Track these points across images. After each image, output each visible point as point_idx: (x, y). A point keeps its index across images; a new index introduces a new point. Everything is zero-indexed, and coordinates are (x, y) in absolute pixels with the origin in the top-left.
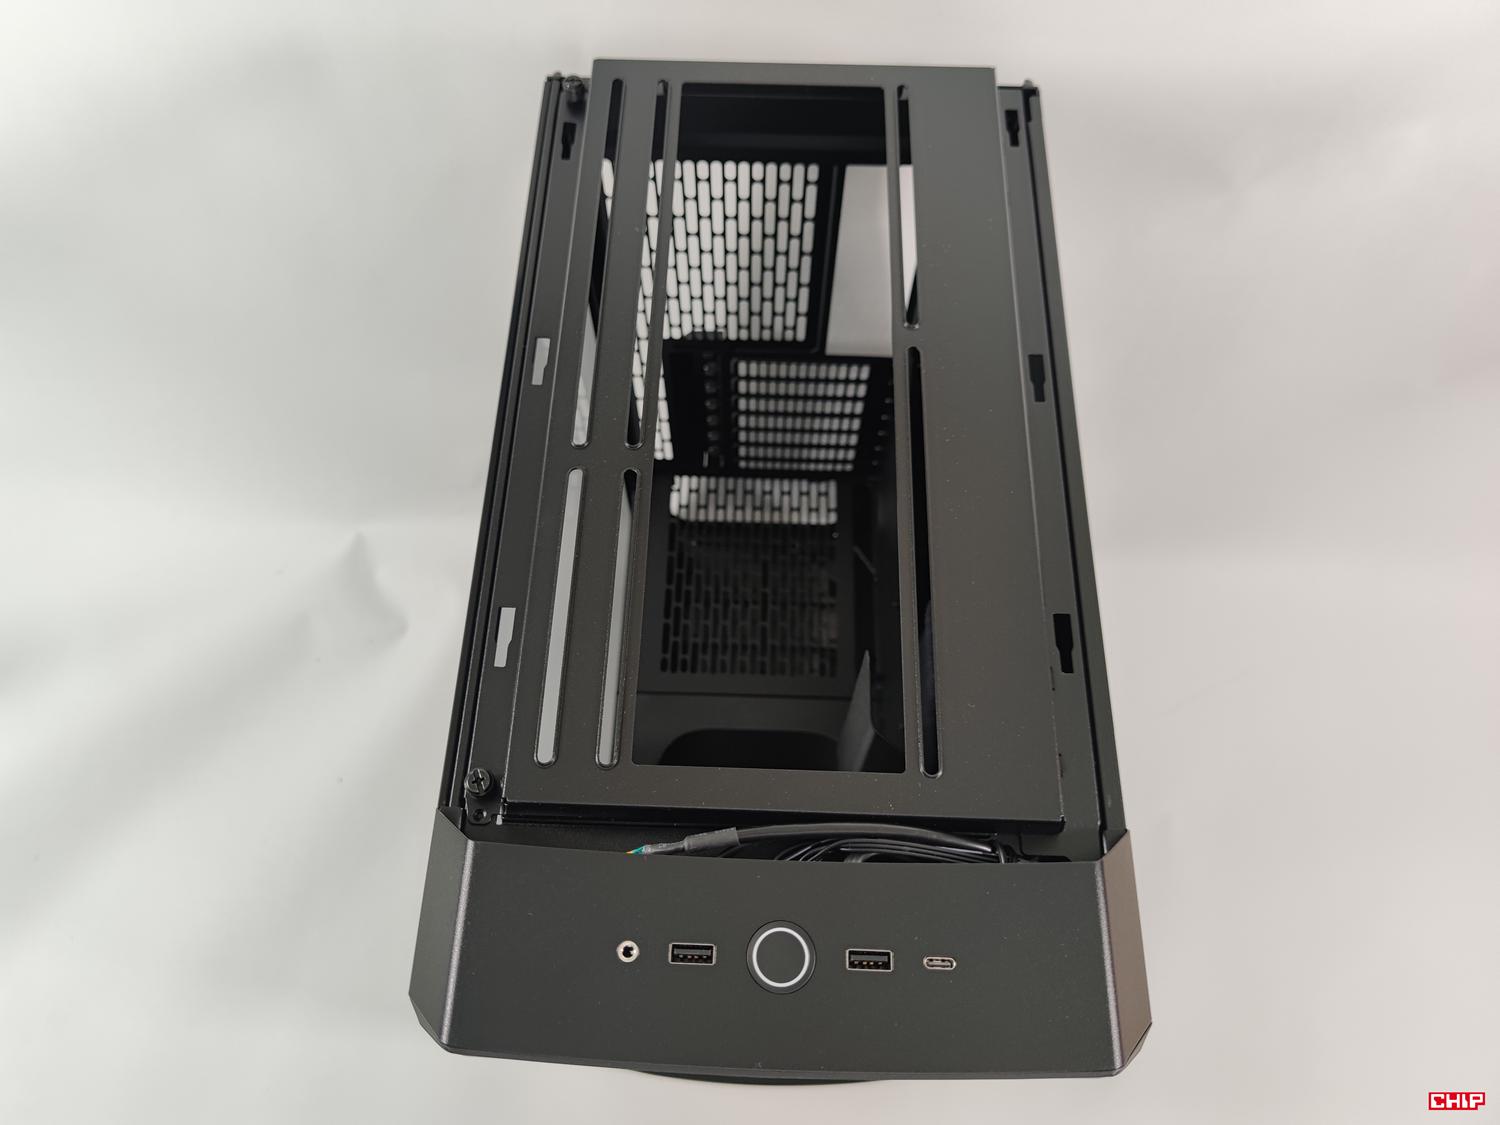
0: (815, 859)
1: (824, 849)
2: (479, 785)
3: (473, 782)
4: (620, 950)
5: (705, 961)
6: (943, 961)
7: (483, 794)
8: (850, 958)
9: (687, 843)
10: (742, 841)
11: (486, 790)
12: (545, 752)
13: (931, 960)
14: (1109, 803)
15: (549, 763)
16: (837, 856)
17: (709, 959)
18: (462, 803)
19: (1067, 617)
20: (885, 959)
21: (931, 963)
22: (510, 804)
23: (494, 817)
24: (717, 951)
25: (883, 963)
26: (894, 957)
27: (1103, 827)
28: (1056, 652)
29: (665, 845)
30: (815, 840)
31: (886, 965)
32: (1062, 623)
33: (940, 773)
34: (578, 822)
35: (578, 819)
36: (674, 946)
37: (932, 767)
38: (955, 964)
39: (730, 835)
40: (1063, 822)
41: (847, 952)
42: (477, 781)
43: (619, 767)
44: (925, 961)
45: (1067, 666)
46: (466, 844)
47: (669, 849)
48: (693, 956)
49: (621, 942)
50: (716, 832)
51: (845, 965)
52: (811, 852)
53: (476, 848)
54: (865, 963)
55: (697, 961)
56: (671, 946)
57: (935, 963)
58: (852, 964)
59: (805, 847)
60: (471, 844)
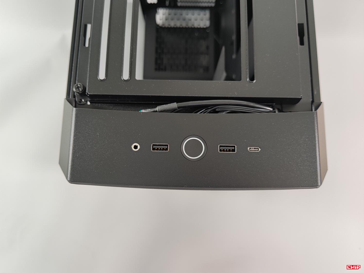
0: (207, 113)
1: (209, 110)
2: (79, 89)
3: (77, 88)
4: (133, 147)
5: (165, 150)
6: (255, 148)
7: (80, 93)
8: (220, 148)
9: (158, 108)
10: (179, 108)
11: (82, 91)
12: (102, 75)
13: (250, 148)
14: (315, 93)
15: (104, 80)
16: (215, 112)
17: (167, 149)
18: (74, 97)
19: (302, 25)
20: (233, 148)
21: (250, 149)
22: (90, 95)
23: (86, 101)
24: (169, 146)
25: (232, 149)
26: (237, 147)
27: (313, 102)
28: (298, 38)
29: (149, 110)
30: (206, 107)
31: (234, 150)
32: (301, 27)
33: (255, 81)
34: (117, 102)
35: (117, 101)
36: (153, 145)
37: (252, 79)
38: (260, 149)
39: (174, 105)
40: (301, 98)
41: (219, 146)
42: (78, 87)
43: (130, 80)
44: (248, 148)
45: (302, 43)
46: (73, 109)
47: (151, 111)
48: (161, 148)
49: (133, 143)
50: (169, 104)
51: (218, 151)
52: (205, 111)
53: (76, 110)
54: (225, 150)
55: (162, 150)
56: (152, 145)
57: (251, 149)
58: (220, 150)
59: (203, 109)
60: (74, 109)
